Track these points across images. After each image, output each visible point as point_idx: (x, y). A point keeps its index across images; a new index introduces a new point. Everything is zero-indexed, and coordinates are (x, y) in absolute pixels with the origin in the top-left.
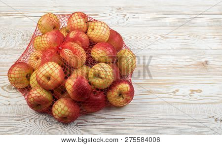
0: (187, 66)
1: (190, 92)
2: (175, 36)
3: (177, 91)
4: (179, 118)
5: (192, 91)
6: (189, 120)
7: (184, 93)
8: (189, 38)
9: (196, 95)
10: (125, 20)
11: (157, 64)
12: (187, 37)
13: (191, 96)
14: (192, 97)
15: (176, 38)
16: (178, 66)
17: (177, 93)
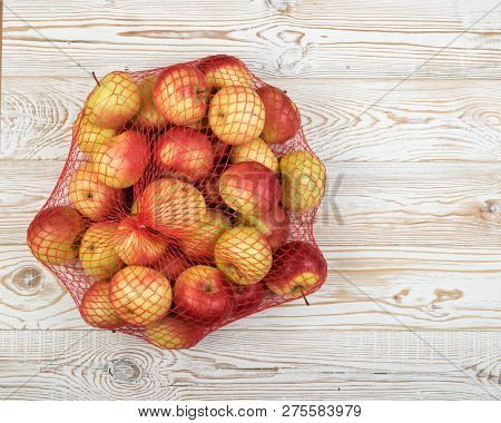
0: (440, 218)
1: (435, 297)
2: (425, 116)
3: (405, 292)
4: (397, 368)
5: (440, 294)
6: (420, 374)
7: (419, 300)
8: (459, 123)
9: (447, 305)
10: (299, 53)
11: (368, 210)
12: (454, 119)
13: (434, 307)
14: (436, 312)
15: (427, 121)
16: (418, 218)
17: (405, 300)
